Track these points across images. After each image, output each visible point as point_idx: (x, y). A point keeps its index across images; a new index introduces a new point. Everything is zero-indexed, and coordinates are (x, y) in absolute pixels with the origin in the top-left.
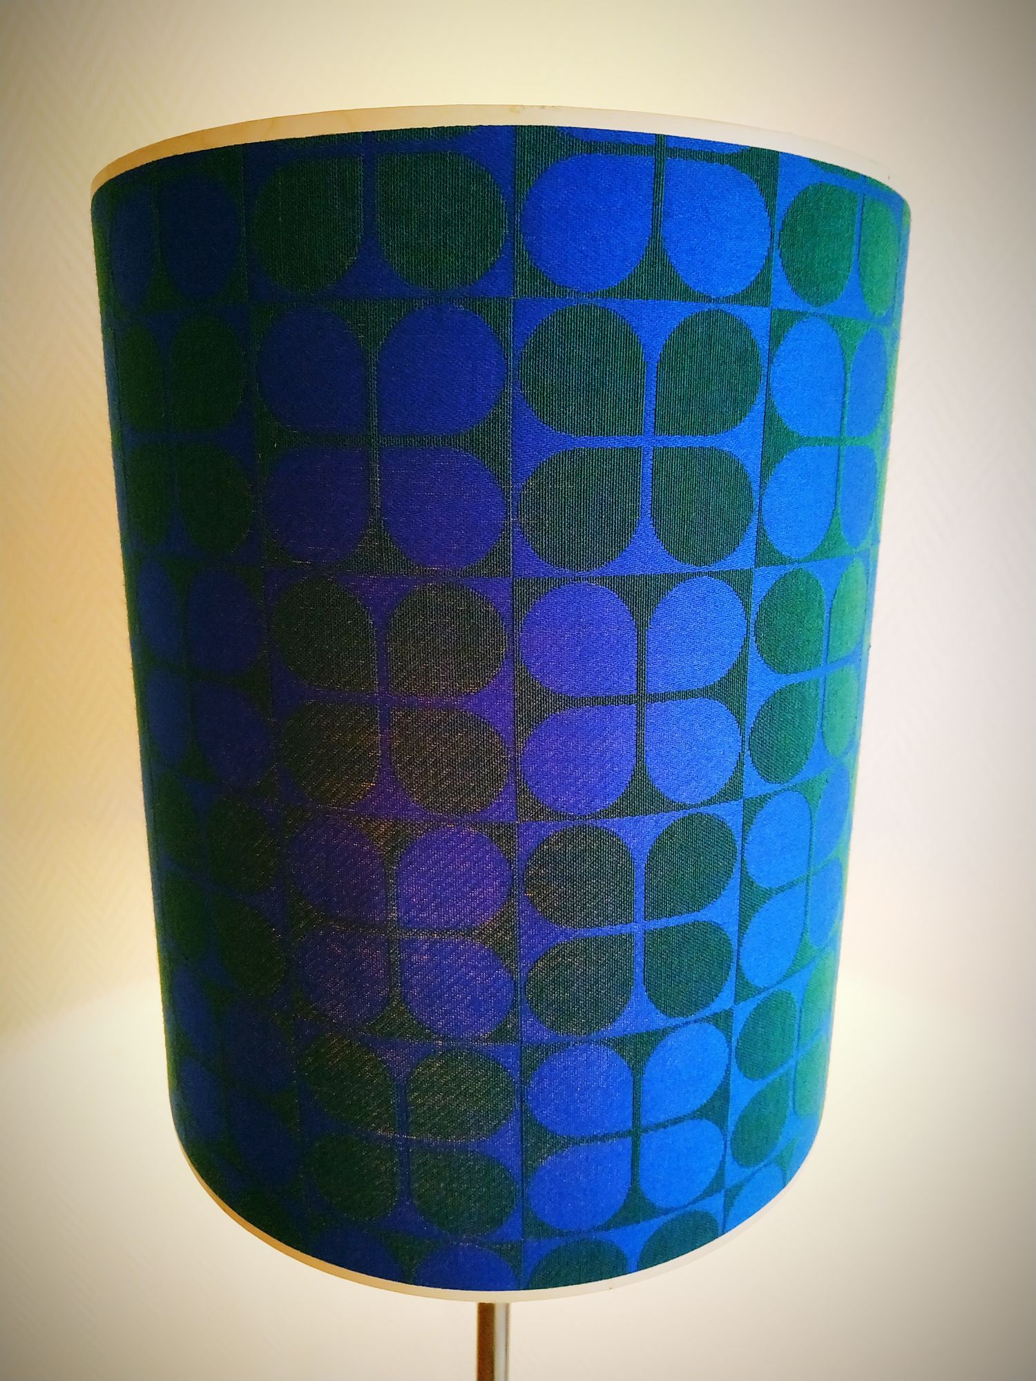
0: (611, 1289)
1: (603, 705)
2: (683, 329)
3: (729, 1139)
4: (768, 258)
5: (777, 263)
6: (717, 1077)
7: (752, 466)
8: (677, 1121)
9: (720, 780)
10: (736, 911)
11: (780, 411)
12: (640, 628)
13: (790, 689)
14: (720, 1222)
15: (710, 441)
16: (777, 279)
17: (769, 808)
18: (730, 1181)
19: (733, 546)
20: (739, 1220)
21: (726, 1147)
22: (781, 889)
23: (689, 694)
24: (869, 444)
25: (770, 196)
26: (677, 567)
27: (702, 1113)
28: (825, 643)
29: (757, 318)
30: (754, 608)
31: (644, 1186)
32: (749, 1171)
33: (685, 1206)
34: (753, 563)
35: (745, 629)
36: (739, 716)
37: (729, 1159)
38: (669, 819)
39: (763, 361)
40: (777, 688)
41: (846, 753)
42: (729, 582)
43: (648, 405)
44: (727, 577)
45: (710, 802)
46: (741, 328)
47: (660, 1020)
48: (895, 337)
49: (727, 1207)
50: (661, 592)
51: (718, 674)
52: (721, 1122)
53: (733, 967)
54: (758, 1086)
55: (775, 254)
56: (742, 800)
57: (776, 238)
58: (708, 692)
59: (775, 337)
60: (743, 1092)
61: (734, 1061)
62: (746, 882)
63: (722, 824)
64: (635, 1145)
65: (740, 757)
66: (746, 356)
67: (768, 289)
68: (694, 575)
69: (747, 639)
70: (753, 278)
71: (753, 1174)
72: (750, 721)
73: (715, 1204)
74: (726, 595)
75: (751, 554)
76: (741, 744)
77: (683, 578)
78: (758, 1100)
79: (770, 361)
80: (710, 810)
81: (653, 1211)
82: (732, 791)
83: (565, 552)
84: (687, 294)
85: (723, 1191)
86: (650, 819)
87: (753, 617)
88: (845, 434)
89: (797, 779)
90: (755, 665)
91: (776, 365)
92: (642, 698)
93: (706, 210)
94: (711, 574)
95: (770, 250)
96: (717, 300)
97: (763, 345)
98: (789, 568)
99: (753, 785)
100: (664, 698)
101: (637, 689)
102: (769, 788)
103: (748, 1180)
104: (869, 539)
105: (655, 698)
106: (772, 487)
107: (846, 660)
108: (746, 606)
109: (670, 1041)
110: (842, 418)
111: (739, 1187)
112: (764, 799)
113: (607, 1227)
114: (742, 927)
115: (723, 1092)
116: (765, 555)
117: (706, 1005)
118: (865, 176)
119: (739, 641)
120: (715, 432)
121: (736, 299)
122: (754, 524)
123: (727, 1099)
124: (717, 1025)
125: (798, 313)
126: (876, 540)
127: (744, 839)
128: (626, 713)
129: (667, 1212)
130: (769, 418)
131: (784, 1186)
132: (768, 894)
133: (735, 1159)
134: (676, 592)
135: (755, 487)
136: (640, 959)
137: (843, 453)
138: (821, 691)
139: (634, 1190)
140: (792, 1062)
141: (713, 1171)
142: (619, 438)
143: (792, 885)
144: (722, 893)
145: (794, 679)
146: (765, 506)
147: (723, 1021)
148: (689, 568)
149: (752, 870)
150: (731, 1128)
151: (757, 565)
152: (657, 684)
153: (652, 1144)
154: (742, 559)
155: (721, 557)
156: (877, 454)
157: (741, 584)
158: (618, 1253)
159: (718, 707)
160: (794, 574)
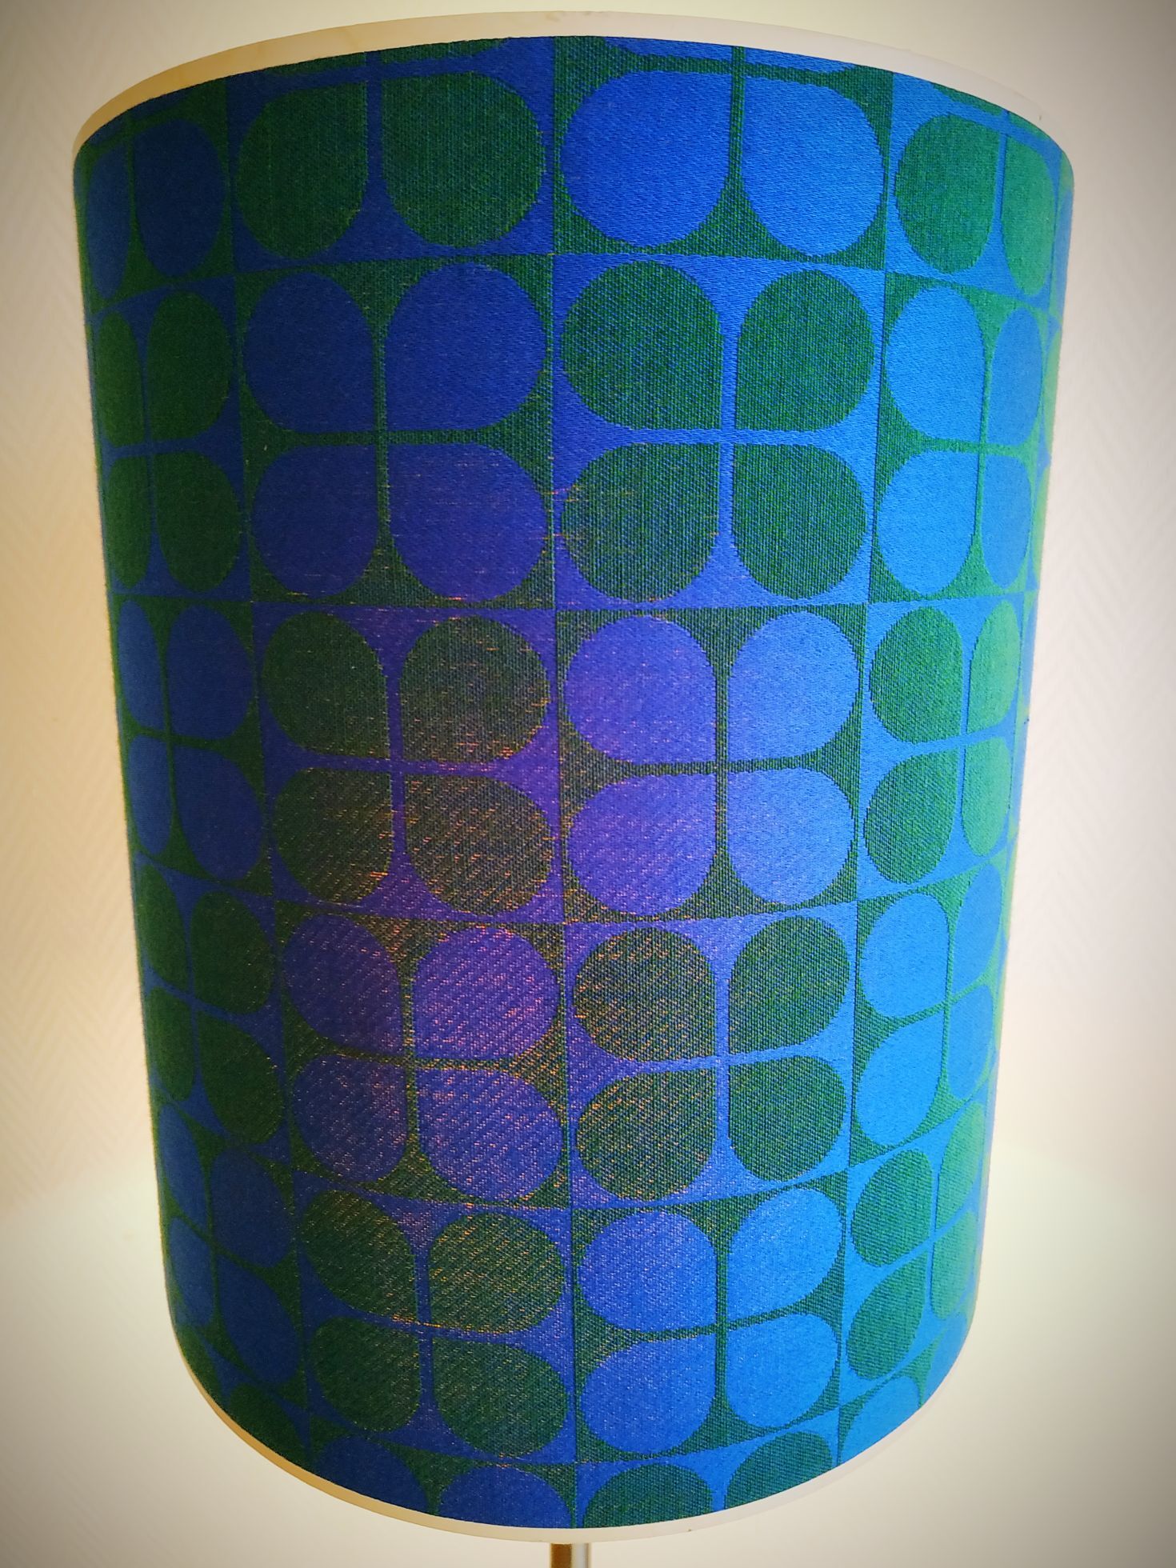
0: (690, 1530)
1: (672, 774)
2: (769, 295)
3: (844, 1341)
4: (881, 207)
5: (892, 214)
6: (828, 1261)
7: (864, 471)
8: (774, 1314)
9: (827, 875)
10: (848, 1045)
11: (900, 403)
12: (719, 677)
13: (918, 761)
14: (834, 1449)
15: (809, 438)
16: (894, 234)
17: (892, 913)
18: (846, 1395)
19: (839, 573)
20: (860, 1448)
21: (839, 1351)
22: (910, 1020)
23: (785, 763)
24: (1020, 457)
25: (881, 127)
26: (766, 598)
27: (806, 1306)
28: (964, 705)
29: (867, 283)
30: (869, 655)
31: (732, 1397)
32: (870, 1385)
33: (786, 1426)
34: (867, 597)
35: (857, 682)
36: (850, 792)
37: (844, 1367)
38: (760, 922)
39: (876, 337)
40: (900, 759)
41: (994, 851)
42: (834, 621)
43: (726, 390)
44: (833, 614)
45: (813, 903)
46: (847, 295)
47: (750, 1183)
48: (1055, 326)
49: (842, 1432)
50: (746, 631)
51: (820, 740)
52: (833, 1319)
53: (847, 1116)
54: (881, 1273)
55: (890, 202)
56: (855, 902)
57: (891, 182)
58: (808, 761)
59: (891, 307)
60: (861, 1281)
61: (849, 1238)
62: (863, 1011)
63: (830, 933)
64: (719, 1345)
65: (851, 846)
66: (854, 330)
67: (881, 248)
68: (788, 609)
69: (860, 694)
70: (860, 232)
71: (876, 1389)
72: (864, 802)
73: (826, 1425)
74: (832, 635)
75: (864, 585)
76: (853, 830)
77: (773, 613)
78: (882, 1293)
79: (885, 339)
80: (814, 913)
81: (743, 1431)
82: (844, 889)
83: (621, 576)
84: (774, 250)
85: (837, 1409)
86: (735, 923)
87: (867, 666)
88: (985, 439)
89: (929, 879)
90: (871, 728)
91: (892, 344)
92: (723, 766)
93: (799, 143)
94: (810, 609)
95: (883, 197)
96: (814, 259)
97: (876, 317)
98: (915, 606)
99: (870, 882)
100: (752, 765)
101: (716, 755)
102: (890, 888)
103: (871, 1394)
104: (1023, 578)
105: (739, 767)
106: (890, 500)
107: (992, 732)
108: (858, 652)
109: (765, 1212)
110: (982, 418)
111: (859, 1403)
112: (885, 902)
113: (683, 1450)
114: (858, 1063)
115: (835, 1281)
116: (881, 587)
117: (811, 1165)
118: (1008, 112)
119: (850, 697)
120: (813, 425)
121: (839, 258)
122: (866, 547)
123: (840, 1290)
124: (825, 1191)
125: (920, 279)
126: (1033, 583)
127: (858, 952)
128: (703, 785)
129: (762, 1432)
130: (885, 413)
131: (920, 1405)
132: (892, 1025)
133: (854, 1368)
134: (766, 631)
135: (867, 498)
136: (724, 1103)
137: (983, 463)
138: (959, 768)
139: (717, 1404)
140: (927, 1245)
141: (824, 1382)
142: (689, 431)
143: (924, 1015)
144: (831, 1021)
145: (922, 749)
146: (882, 525)
147: (833, 1186)
148: (782, 600)
149: (870, 992)
150: (847, 1327)
151: (871, 599)
152: (742, 749)
153: (741, 1341)
154: (851, 590)
155: (823, 588)
156: (1031, 471)
157: (851, 624)
158: (700, 1484)
159: (821, 782)
160: (922, 614)
